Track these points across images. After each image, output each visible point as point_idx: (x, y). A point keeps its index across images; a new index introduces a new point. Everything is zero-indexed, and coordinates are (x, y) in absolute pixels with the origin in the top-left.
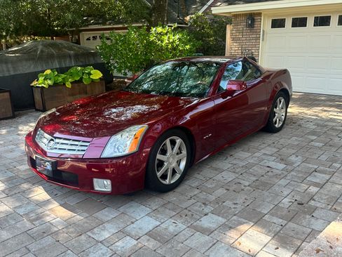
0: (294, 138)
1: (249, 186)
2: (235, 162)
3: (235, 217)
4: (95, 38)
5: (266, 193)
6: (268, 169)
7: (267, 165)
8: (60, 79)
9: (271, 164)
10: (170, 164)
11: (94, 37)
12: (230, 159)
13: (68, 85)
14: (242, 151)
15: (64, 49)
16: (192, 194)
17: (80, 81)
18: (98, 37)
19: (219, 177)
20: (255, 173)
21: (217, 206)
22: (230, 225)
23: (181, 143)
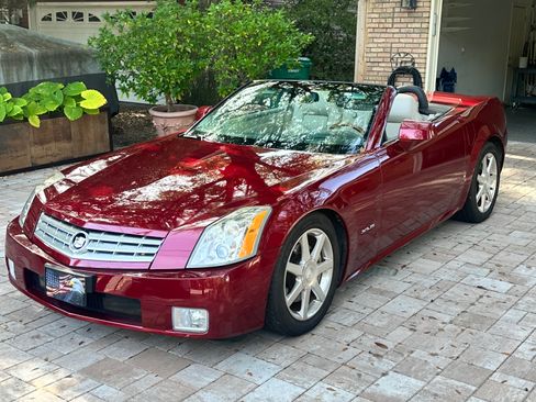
0: (517, 233)
1: (451, 322)
2: (413, 279)
3: (439, 378)
4: (61, 16)
5: (487, 336)
6: (481, 292)
7: (477, 283)
8: (18, 109)
9: (485, 282)
10: (307, 281)
11: (59, 15)
12: (403, 273)
13: (35, 122)
14: (423, 257)
15: (17, 44)
16: (349, 339)
17: (59, 113)
18: (70, 15)
19: (391, 307)
20: (458, 299)
21: (401, 359)
22: (434, 392)
23: (325, 242)
